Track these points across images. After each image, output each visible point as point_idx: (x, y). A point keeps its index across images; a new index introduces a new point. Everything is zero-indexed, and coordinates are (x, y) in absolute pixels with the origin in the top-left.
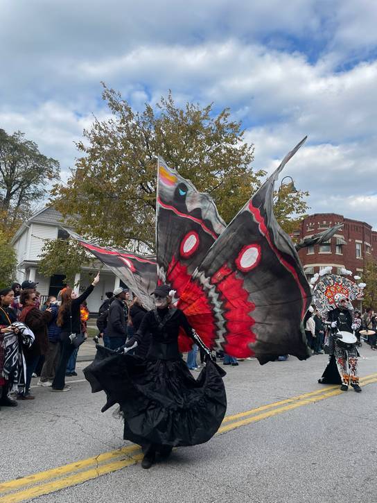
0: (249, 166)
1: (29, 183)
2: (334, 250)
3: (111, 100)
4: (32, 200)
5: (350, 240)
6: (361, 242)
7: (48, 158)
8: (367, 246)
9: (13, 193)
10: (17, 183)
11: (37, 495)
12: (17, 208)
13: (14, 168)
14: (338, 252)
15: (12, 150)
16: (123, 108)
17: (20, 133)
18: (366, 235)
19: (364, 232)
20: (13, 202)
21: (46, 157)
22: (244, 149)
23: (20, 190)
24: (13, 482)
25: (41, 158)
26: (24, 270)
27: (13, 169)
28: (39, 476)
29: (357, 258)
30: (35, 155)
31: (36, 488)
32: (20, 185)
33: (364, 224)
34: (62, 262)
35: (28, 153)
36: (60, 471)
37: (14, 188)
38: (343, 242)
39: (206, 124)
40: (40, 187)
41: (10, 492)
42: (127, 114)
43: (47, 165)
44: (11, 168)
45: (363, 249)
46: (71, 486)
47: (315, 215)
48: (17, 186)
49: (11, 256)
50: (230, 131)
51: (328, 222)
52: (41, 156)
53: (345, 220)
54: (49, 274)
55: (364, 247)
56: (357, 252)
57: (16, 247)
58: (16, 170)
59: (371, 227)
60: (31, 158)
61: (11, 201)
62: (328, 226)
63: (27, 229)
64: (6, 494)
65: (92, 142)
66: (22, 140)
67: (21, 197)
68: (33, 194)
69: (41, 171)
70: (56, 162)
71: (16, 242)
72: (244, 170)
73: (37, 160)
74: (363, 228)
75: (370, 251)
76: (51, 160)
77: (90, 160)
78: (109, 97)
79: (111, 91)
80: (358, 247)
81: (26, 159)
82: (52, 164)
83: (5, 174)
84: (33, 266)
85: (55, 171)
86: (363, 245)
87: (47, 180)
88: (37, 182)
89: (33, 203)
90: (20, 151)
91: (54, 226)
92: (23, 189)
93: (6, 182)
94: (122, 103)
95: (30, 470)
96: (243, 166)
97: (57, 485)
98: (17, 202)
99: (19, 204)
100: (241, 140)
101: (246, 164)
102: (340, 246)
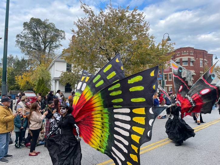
0: (147, 32)
1: (53, 42)
2: (189, 64)
3: (84, 8)
4: (54, 49)
5: (197, 59)
6: (202, 59)
8: (205, 61)
9: (47, 46)
12: (49, 53)
13: (46, 35)
14: (191, 65)
15: (44, 28)
16: (90, 12)
17: (47, 20)
18: (205, 56)
19: (204, 54)
20: (47, 50)
21: (59, 30)
22: (145, 24)
23: (49, 45)
25: (57, 30)
26: (54, 81)
29: (201, 67)
30: (54, 29)
32: (49, 43)
33: (204, 51)
35: (51, 28)
38: (194, 60)
39: (127, 14)
40: (57, 43)
42: (92, 14)
43: (60, 33)
44: (45, 36)
45: (203, 62)
47: (180, 48)
48: (48, 43)
49: (49, 75)
50: (138, 17)
51: (186, 51)
52: (57, 29)
53: (194, 49)
55: (204, 62)
56: (201, 64)
57: (50, 70)
58: (47, 37)
59: (207, 52)
60: (53, 31)
61: (46, 50)
62: (187, 53)
63: (54, 64)
66: (48, 23)
67: (50, 48)
68: (55, 46)
69: (57, 36)
70: (63, 32)
71: (50, 68)
72: (145, 34)
73: (55, 31)
74: (204, 53)
75: (207, 63)
76: (61, 31)
78: (83, 7)
79: (84, 4)
80: (201, 62)
81: (51, 31)
82: (62, 33)
83: (43, 38)
84: (58, 80)
85: (63, 35)
86: (203, 61)
87: (60, 40)
88: (56, 41)
89: (55, 50)
90: (48, 28)
91: (65, 62)
92: (51, 44)
93: (43, 42)
94: (89, 9)
96: (145, 33)
98: (49, 50)
99: (49, 51)
100: (144, 21)
101: (146, 32)
102: (193, 62)
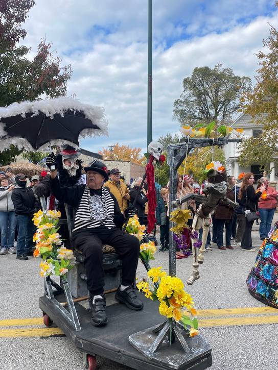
1: (229, 101)
4: (232, 113)
7: (241, 77)
9: (219, 111)
10: (221, 103)
11: (232, 324)
12: (222, 121)
15: (215, 80)
17: (219, 65)
20: (220, 118)
21: (239, 77)
23: (223, 107)
24: (215, 310)
27: (217, 93)
28: (235, 311)
30: (231, 78)
31: (232, 320)
32: (223, 104)
34: (256, 154)
35: (226, 78)
36: (251, 310)
37: (219, 107)
40: (237, 101)
41: (212, 317)
43: (241, 83)
44: (216, 93)
46: (260, 325)
48: (221, 105)
52: (236, 78)
54: (248, 165)
58: (219, 94)
60: (229, 81)
61: (218, 117)
64: (209, 318)
65: (272, 48)
66: (221, 69)
67: (224, 112)
68: (233, 108)
69: (237, 89)
70: (247, 79)
73: (233, 82)
76: (244, 78)
77: (270, 64)
81: (225, 83)
82: (245, 81)
83: (212, 98)
84: (236, 161)
85: (247, 86)
88: (234, 98)
89: (233, 115)
90: (220, 79)
91: (249, 128)
93: (214, 104)
95: (229, 304)
97: (248, 321)
99: (224, 118)
